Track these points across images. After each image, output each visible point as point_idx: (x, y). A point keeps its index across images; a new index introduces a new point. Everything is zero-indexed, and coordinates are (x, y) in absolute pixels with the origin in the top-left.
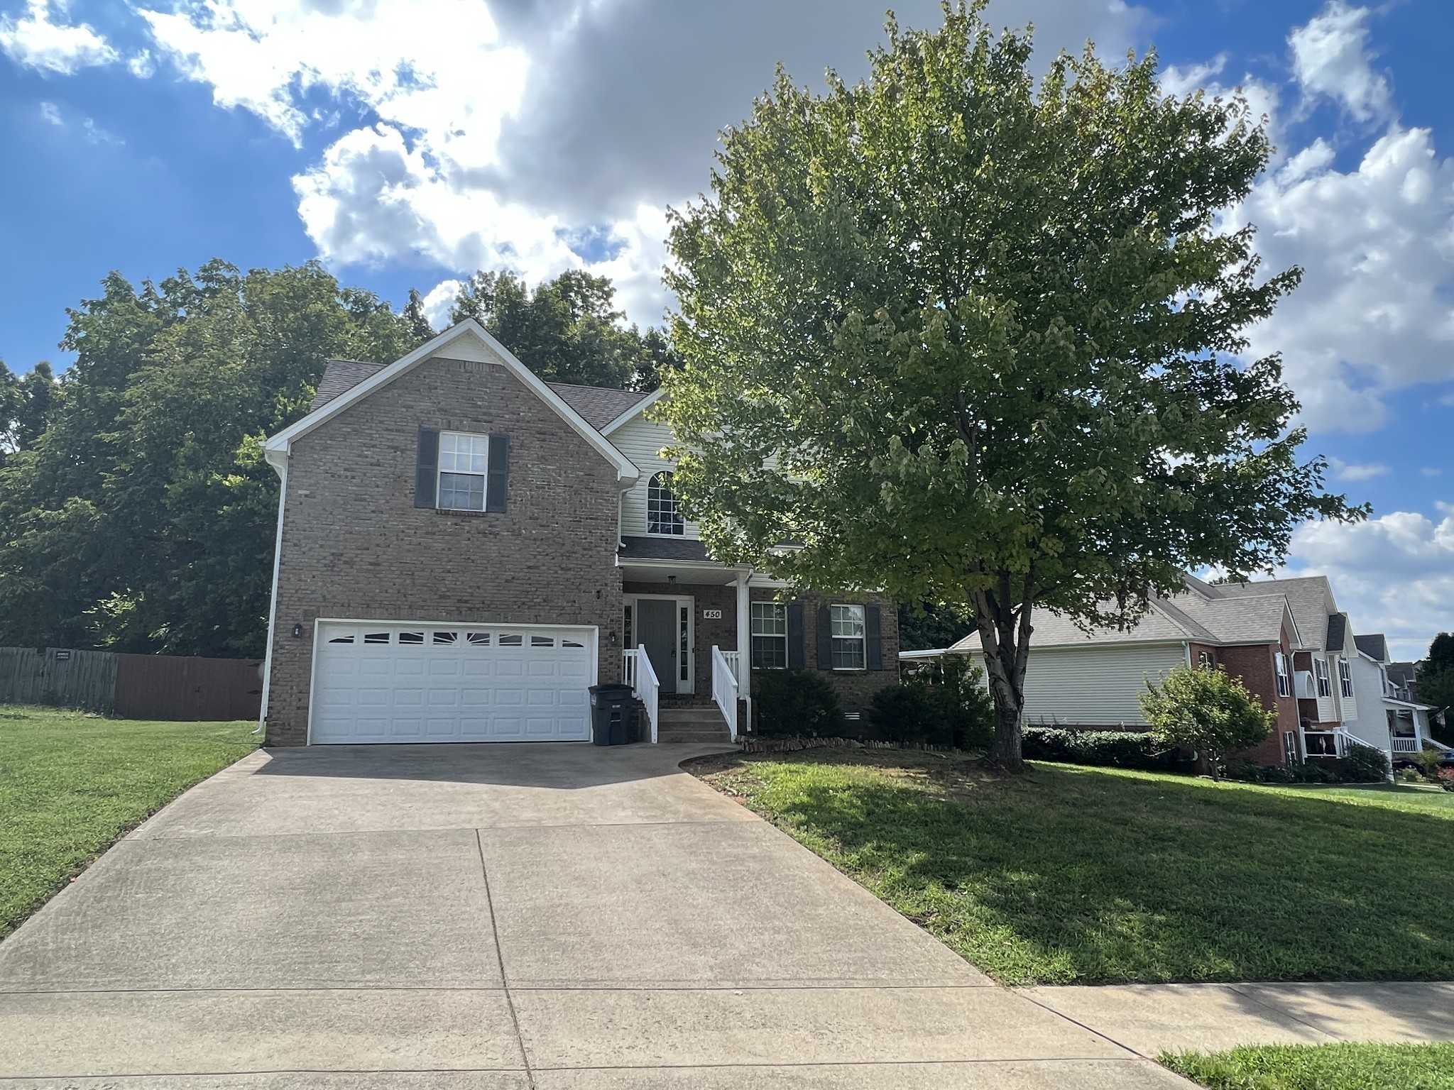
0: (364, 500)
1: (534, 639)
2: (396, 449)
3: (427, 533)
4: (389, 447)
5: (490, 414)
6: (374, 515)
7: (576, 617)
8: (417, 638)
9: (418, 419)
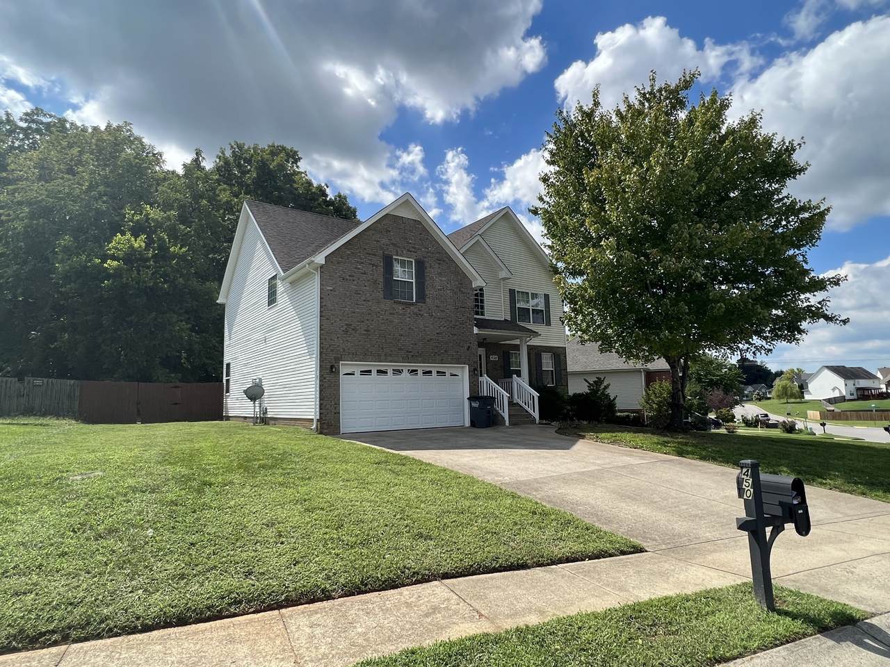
0: (359, 294)
1: (438, 372)
2: (373, 265)
3: (391, 314)
4: (370, 264)
5: (415, 248)
6: (364, 302)
7: (458, 361)
8: (385, 372)
9: (382, 248)
